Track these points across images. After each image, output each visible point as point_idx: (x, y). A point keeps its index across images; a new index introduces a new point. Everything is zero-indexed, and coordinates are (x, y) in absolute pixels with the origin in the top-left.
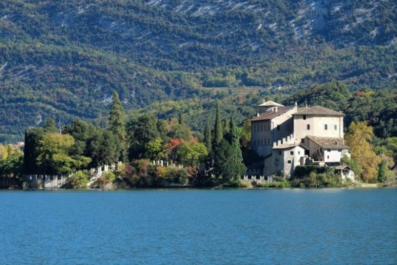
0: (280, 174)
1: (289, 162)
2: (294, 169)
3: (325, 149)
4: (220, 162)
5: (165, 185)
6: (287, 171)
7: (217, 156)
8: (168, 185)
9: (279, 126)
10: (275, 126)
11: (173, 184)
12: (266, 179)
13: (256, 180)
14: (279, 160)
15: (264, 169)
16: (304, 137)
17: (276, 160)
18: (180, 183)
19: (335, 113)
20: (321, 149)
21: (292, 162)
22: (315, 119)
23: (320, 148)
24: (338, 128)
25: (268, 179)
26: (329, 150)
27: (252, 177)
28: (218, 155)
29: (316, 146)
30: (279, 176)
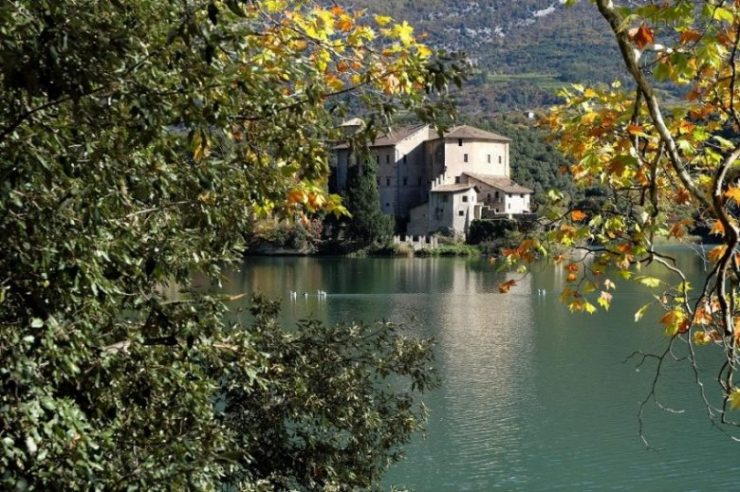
0: (447, 232)
1: (461, 213)
2: (470, 224)
3: (506, 193)
4: (362, 212)
5: (267, 252)
6: (459, 226)
7: (355, 203)
8: (272, 252)
9: (405, 156)
11: (282, 251)
12: (428, 241)
13: (412, 243)
14: (442, 211)
16: (459, 174)
17: (437, 210)
18: (293, 247)
19: (498, 137)
20: (497, 194)
21: (465, 213)
22: (476, 145)
23: (494, 191)
24: (503, 160)
25: (432, 242)
26: (510, 195)
27: (407, 238)
28: (358, 201)
29: (488, 188)
30: (447, 236)
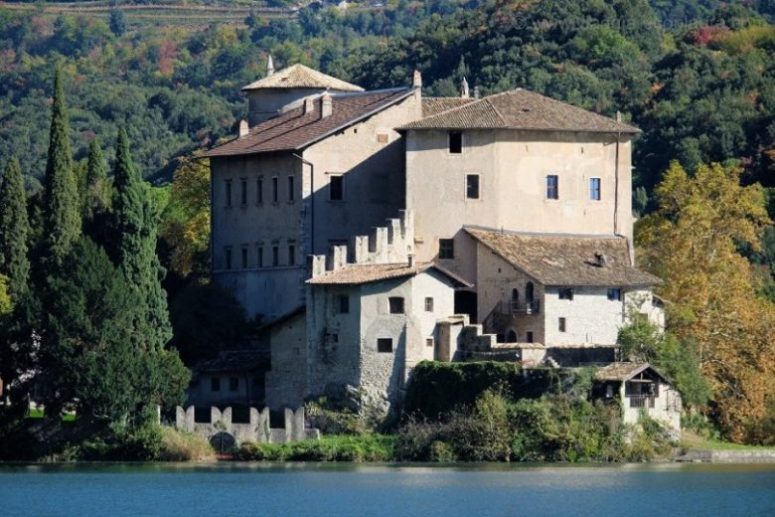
0: (341, 399)
1: (384, 345)
2: (408, 378)
3: (550, 289)
4: (68, 342)
6: (374, 386)
7: (52, 317)
9: (336, 181)
10: (322, 182)
12: (277, 422)
13: (230, 426)
14: (336, 337)
15: (268, 375)
16: (450, 234)
17: (325, 335)
19: (596, 121)
21: (395, 345)
22: (504, 149)
23: (523, 282)
24: (607, 189)
25: (289, 423)
26: (566, 292)
27: (215, 414)
28: (60, 313)
29: (507, 272)
30: (339, 409)
